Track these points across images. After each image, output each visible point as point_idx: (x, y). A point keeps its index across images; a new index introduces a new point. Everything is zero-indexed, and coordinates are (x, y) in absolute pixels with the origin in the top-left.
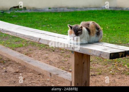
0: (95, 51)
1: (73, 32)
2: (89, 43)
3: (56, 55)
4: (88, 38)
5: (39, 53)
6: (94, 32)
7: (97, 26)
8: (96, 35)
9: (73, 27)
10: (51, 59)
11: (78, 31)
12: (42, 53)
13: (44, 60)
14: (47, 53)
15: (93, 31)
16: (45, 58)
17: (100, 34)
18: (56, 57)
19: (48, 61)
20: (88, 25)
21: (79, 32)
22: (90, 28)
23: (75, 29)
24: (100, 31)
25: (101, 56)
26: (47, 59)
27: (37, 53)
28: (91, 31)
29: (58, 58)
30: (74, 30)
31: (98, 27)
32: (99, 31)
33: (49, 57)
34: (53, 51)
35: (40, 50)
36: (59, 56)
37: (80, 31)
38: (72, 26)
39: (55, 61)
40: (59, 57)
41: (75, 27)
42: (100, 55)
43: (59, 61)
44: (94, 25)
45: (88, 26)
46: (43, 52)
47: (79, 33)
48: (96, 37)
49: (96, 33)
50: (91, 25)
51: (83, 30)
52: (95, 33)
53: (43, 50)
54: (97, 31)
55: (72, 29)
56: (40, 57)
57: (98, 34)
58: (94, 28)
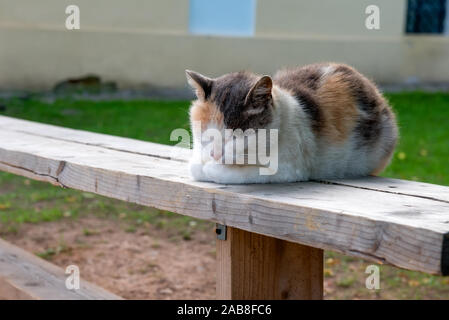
0: (341, 218)
1: (216, 112)
2: (315, 180)
3: (196, 255)
4: (306, 153)
5: (126, 245)
6: (348, 118)
7: (362, 86)
8: (354, 134)
9: (216, 86)
10: (170, 272)
11: (243, 108)
12: (137, 247)
13: (135, 276)
14: (156, 247)
15: (338, 114)
16: (144, 268)
17: (378, 132)
18: (193, 263)
19: (152, 283)
20: (314, 79)
21: (251, 111)
22: (320, 95)
23: (228, 94)
24: (384, 117)
25: (379, 253)
26: (151, 274)
27: (112, 249)
28: (328, 115)
29: (200, 269)
30: (224, 103)
31: (373, 94)
32: (377, 113)
33: (160, 265)
34: (187, 239)
35: (129, 236)
36: (208, 259)
37: (255, 107)
38: (215, 80)
39: (182, 283)
40: (204, 265)
41: (230, 86)
42: (376, 247)
43: (202, 280)
44: (343, 80)
45: (314, 87)
46: (139, 244)
47: (252, 117)
48: (358, 147)
49: (355, 125)
50: (329, 82)
51: (276, 104)
52: (350, 124)
53: (143, 234)
54: (365, 115)
55: (213, 96)
56: (119, 266)
57: (369, 130)
58: (345, 99)
